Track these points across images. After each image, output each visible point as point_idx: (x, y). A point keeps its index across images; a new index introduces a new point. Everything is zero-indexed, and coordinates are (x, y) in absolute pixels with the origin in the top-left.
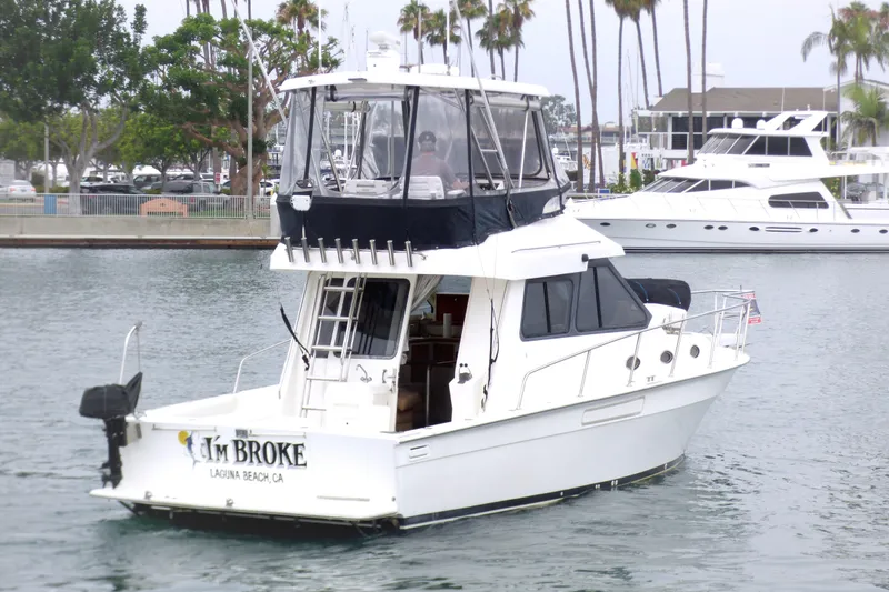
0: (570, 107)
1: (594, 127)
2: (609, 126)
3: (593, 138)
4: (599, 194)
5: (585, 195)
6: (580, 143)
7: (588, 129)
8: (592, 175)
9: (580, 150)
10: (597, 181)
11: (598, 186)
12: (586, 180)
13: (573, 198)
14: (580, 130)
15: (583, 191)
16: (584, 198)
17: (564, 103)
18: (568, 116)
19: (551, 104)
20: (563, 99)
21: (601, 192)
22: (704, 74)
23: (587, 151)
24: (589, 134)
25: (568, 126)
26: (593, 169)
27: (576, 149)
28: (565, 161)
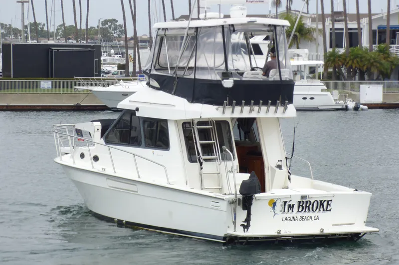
0: (120, 26)
1: (135, 38)
2: (144, 37)
3: (134, 44)
4: (138, 78)
5: (131, 78)
6: (127, 48)
7: (132, 39)
8: (134, 66)
9: (127, 52)
10: (137, 70)
11: (138, 73)
12: (131, 69)
13: (123, 80)
14: (126, 40)
15: (128, 76)
16: (131, 80)
17: (117, 24)
18: (119, 31)
19: (109, 24)
20: (117, 21)
21: (139, 76)
22: (199, 7)
23: (131, 52)
24: (132, 42)
25: (119, 37)
26: (134, 63)
27: (125, 51)
28: (118, 58)
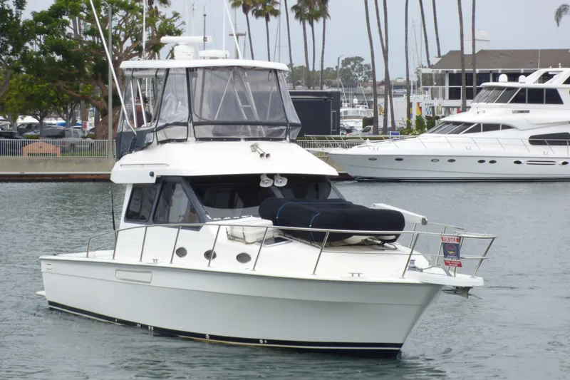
0: (367, 66)
1: (387, 82)
2: (398, 81)
3: (386, 91)
4: (390, 136)
5: (382, 136)
6: (376, 95)
7: (382, 83)
8: (385, 121)
9: (376, 101)
10: (389, 125)
11: (390, 129)
12: (381, 125)
13: (370, 139)
14: (375, 85)
15: (377, 133)
16: (381, 139)
17: (363, 63)
18: (366, 73)
19: (352, 63)
20: (362, 60)
21: (392, 134)
22: (474, 40)
23: (381, 101)
24: (383, 87)
25: (366, 81)
26: (386, 116)
27: (372, 100)
28: (364, 109)
